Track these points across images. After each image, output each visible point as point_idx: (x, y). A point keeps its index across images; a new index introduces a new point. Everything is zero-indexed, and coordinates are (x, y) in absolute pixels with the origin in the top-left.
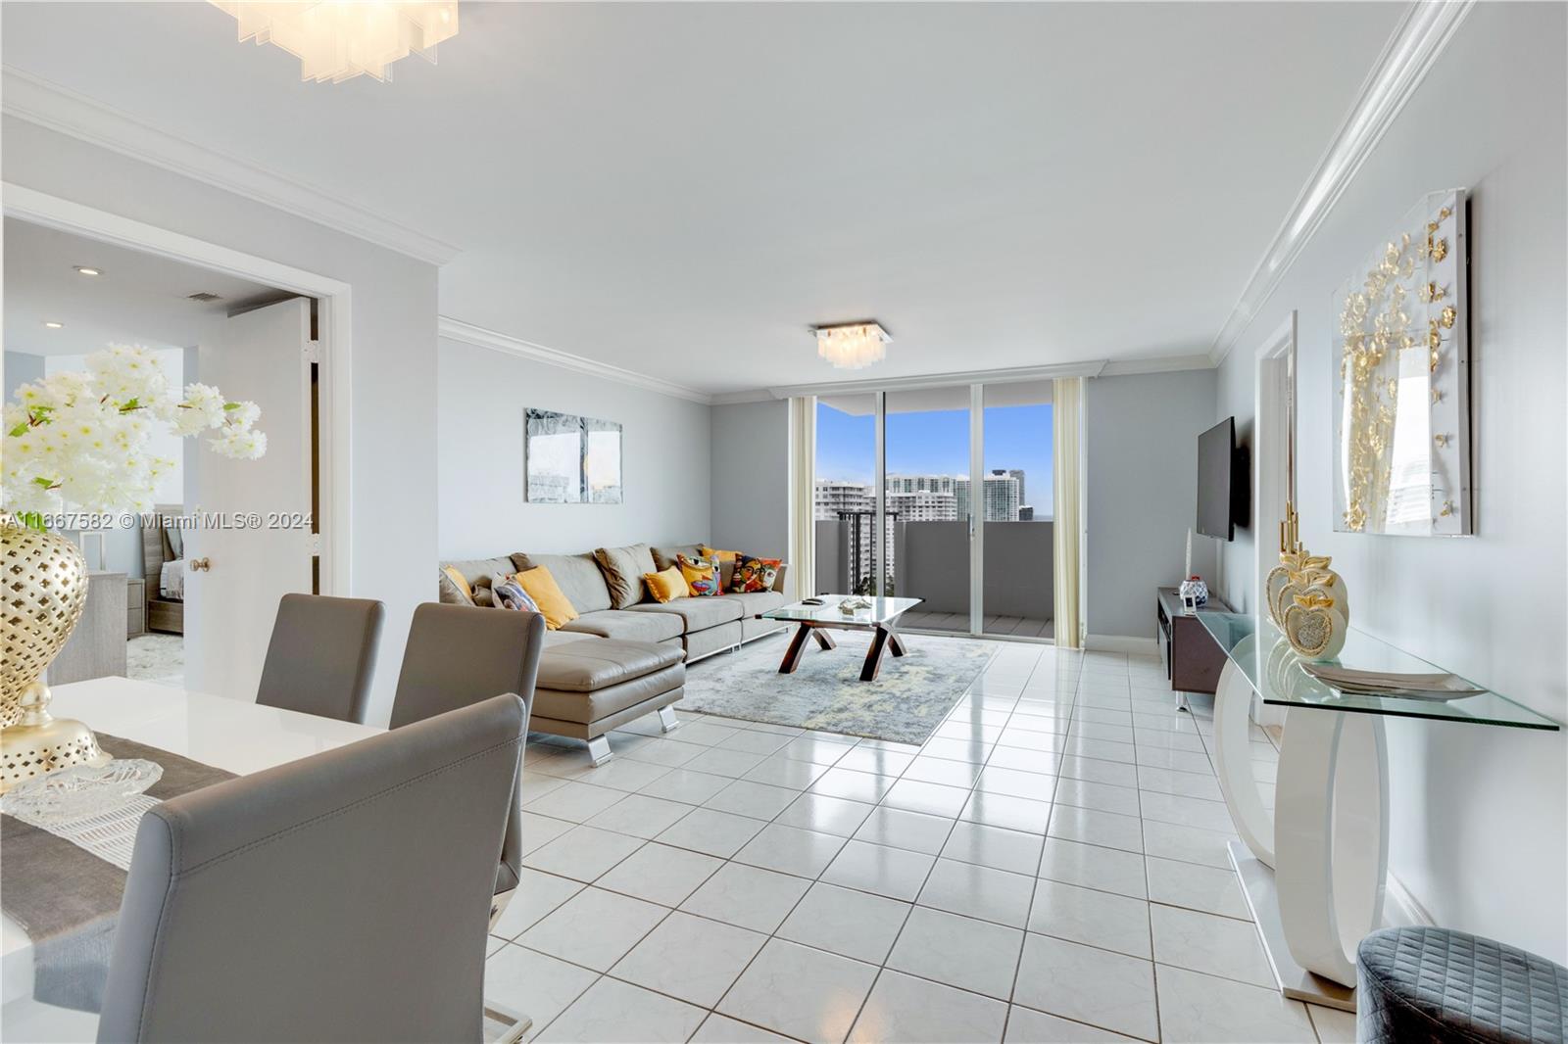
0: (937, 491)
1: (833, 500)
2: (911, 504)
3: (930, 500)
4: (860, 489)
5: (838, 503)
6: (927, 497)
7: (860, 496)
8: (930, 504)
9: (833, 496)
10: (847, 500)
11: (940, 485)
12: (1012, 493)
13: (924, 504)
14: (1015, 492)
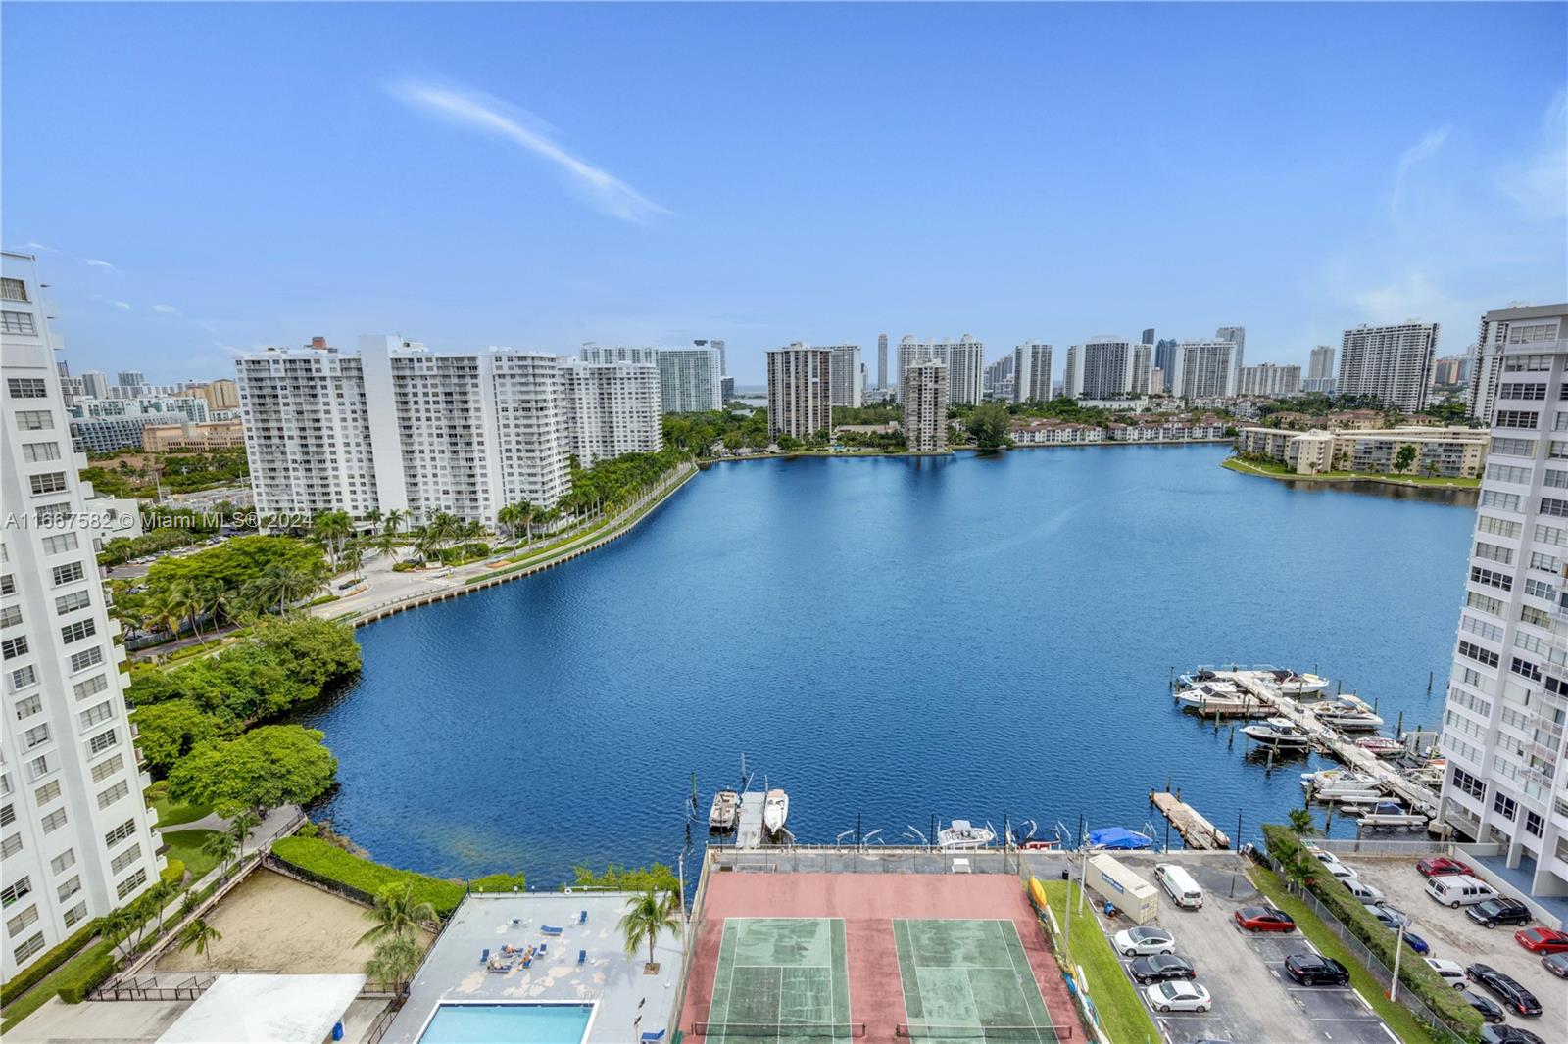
0: (639, 361)
1: (521, 372)
2: (611, 376)
3: (632, 371)
4: (552, 360)
5: (527, 375)
6: (628, 368)
7: (553, 368)
8: (632, 375)
9: (520, 367)
10: (537, 372)
11: (642, 356)
12: (714, 363)
13: (625, 375)
14: (716, 362)
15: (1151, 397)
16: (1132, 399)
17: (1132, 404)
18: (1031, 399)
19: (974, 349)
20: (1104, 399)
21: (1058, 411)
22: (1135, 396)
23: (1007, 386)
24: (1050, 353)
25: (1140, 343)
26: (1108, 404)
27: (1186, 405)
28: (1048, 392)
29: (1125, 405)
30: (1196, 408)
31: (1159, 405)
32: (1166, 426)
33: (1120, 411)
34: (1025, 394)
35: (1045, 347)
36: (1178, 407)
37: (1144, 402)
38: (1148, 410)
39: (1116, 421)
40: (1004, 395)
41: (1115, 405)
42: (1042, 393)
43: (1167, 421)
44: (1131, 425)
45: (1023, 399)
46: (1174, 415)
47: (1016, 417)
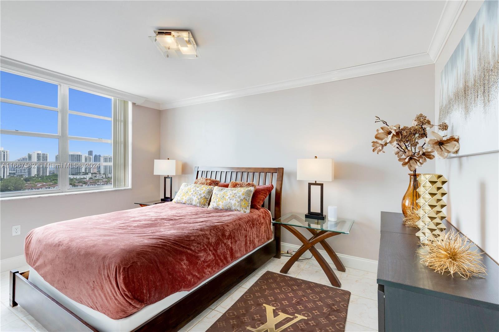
15: (92, 174)
16: (85, 175)
17: (85, 176)
18: (38, 175)
19: (6, 153)
20: (73, 174)
21: (52, 179)
22: (86, 173)
23: (24, 170)
24: (47, 157)
25: (87, 155)
26: (75, 177)
27: (105, 176)
28: (46, 172)
29: (82, 177)
30: (109, 177)
31: (96, 177)
32: (98, 183)
33: (80, 179)
34: (34, 172)
35: (44, 154)
36: (103, 177)
37: (90, 175)
38: (91, 178)
39: (78, 183)
40: (22, 174)
41: (78, 177)
42: (43, 173)
43: (98, 182)
44: (84, 184)
45: (33, 175)
46: (101, 180)
47: (28, 183)
